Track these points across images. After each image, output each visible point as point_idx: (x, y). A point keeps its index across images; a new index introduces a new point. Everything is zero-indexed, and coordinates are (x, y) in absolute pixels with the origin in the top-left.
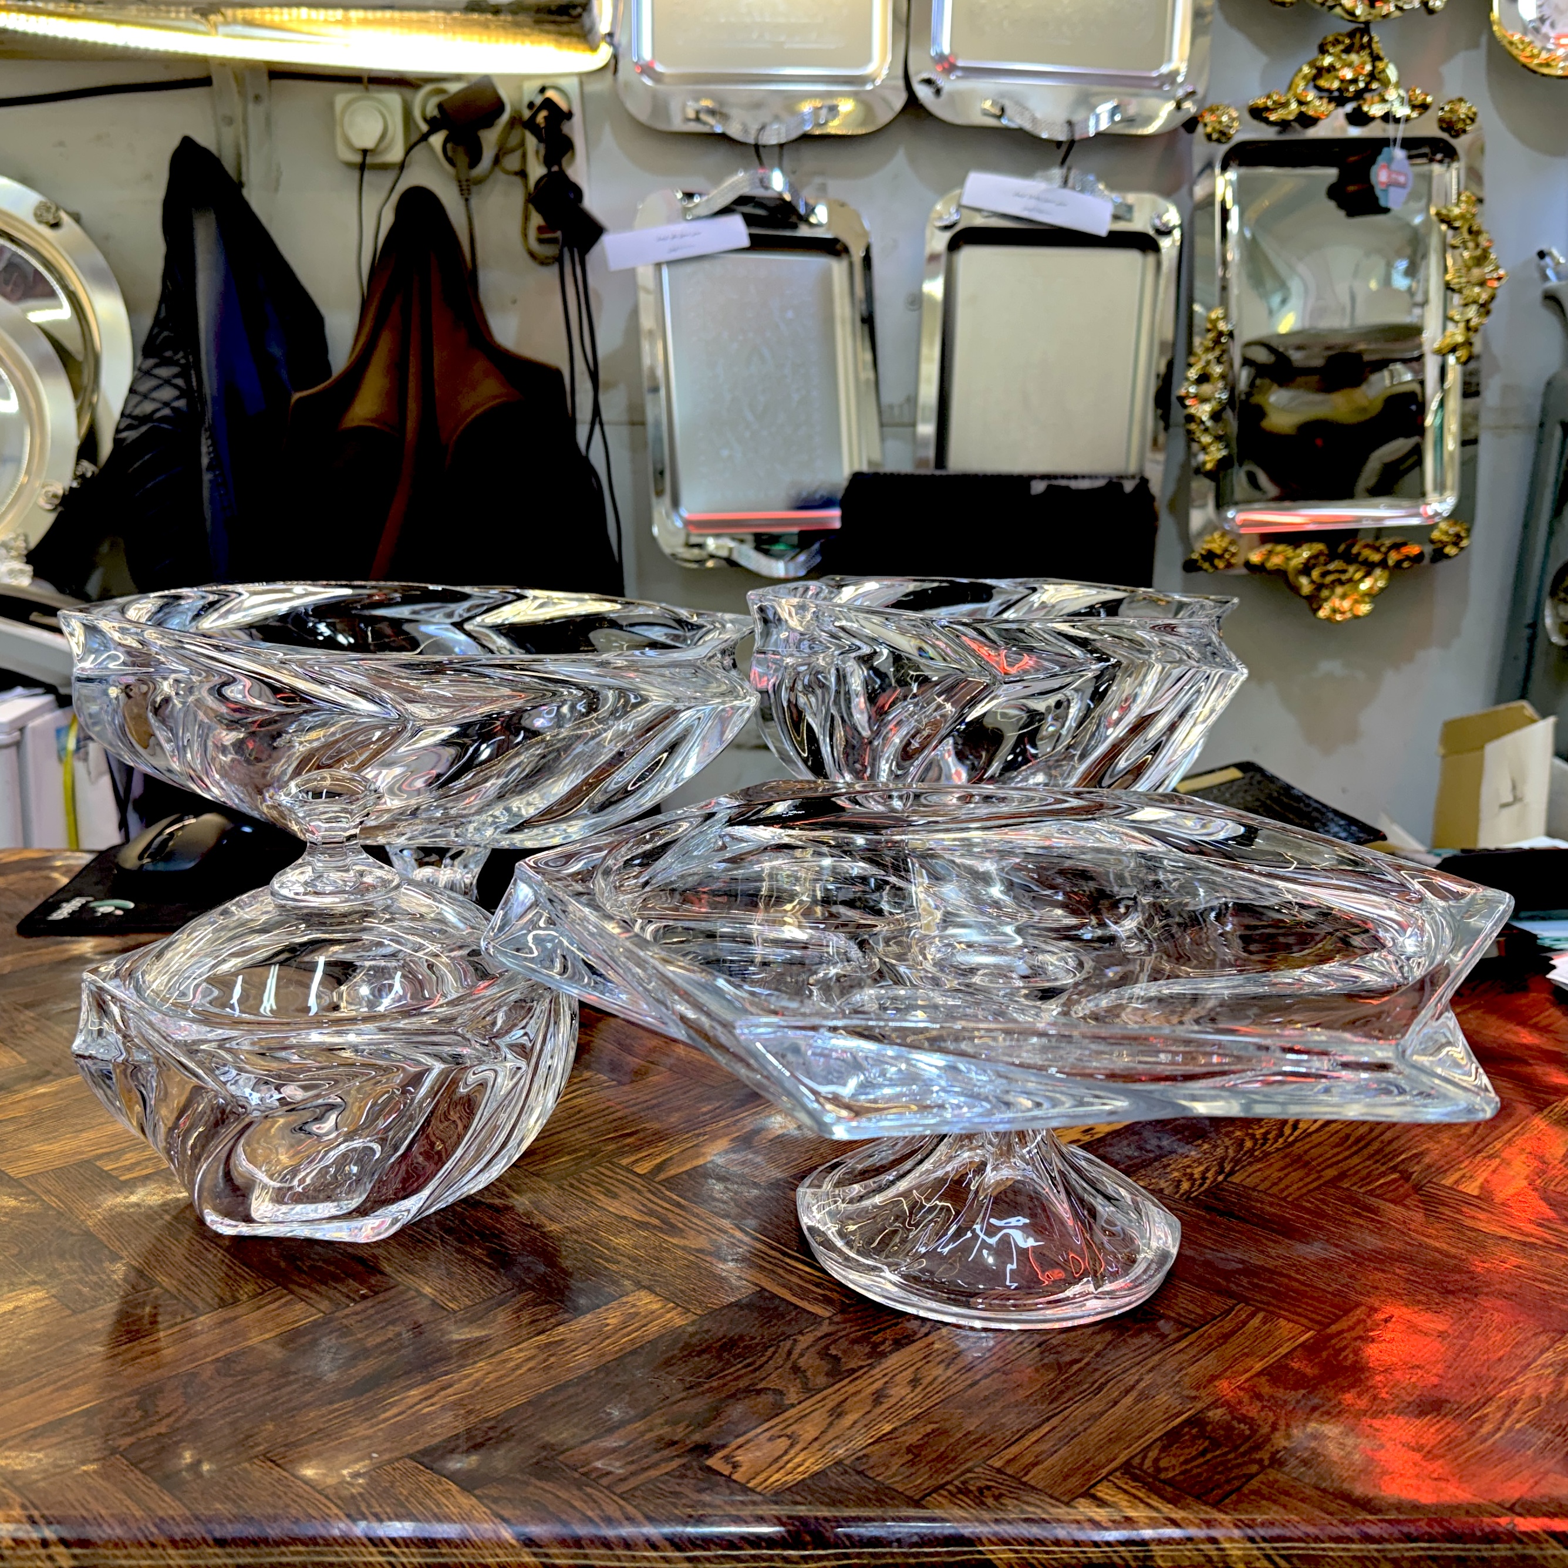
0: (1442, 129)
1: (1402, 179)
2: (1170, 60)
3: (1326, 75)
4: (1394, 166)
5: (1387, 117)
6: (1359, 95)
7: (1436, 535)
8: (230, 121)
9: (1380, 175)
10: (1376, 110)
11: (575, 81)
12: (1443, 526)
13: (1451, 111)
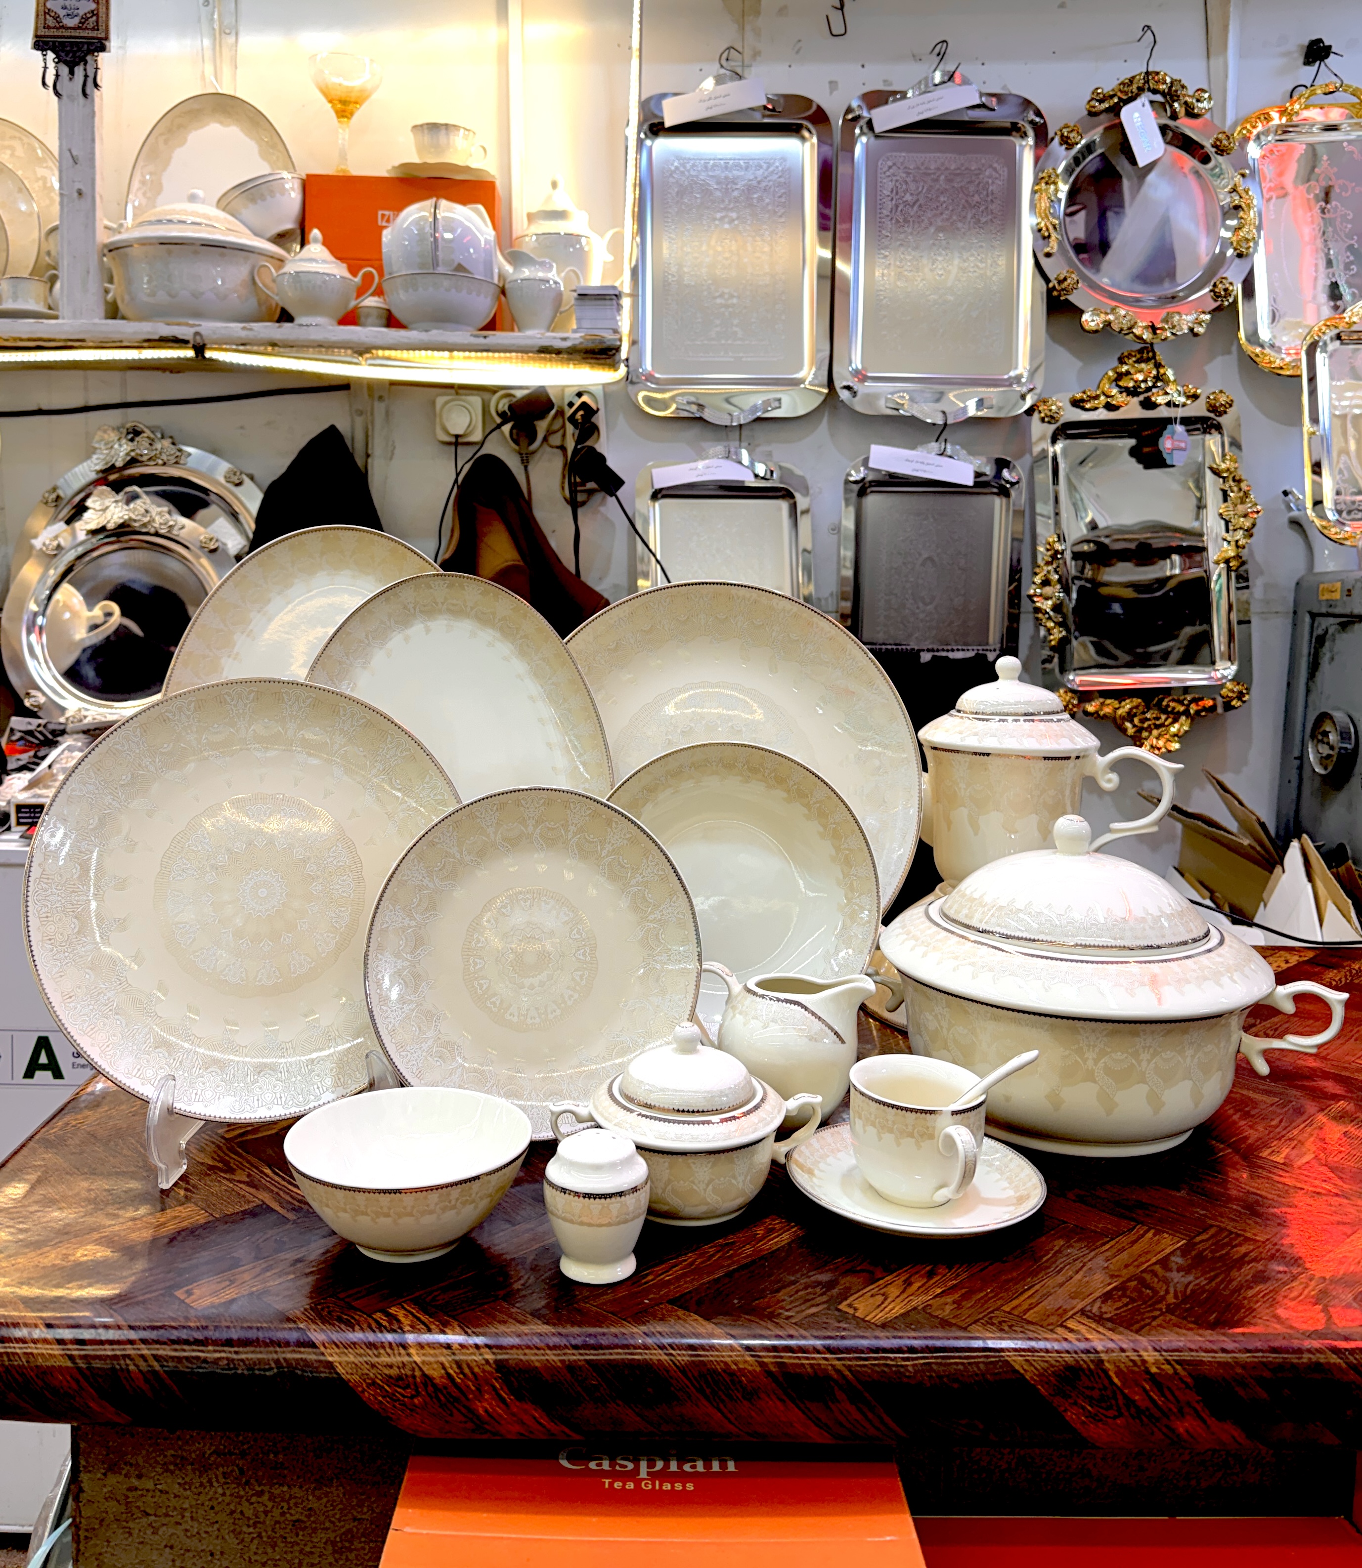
0: (1209, 410)
1: (1183, 445)
2: (1016, 368)
3: (1125, 378)
4: (1175, 437)
5: (1168, 404)
6: (1149, 389)
7: (1224, 692)
8: (360, 413)
9: (1166, 444)
10: (1161, 400)
11: (601, 387)
12: (1229, 685)
13: (1215, 399)
